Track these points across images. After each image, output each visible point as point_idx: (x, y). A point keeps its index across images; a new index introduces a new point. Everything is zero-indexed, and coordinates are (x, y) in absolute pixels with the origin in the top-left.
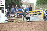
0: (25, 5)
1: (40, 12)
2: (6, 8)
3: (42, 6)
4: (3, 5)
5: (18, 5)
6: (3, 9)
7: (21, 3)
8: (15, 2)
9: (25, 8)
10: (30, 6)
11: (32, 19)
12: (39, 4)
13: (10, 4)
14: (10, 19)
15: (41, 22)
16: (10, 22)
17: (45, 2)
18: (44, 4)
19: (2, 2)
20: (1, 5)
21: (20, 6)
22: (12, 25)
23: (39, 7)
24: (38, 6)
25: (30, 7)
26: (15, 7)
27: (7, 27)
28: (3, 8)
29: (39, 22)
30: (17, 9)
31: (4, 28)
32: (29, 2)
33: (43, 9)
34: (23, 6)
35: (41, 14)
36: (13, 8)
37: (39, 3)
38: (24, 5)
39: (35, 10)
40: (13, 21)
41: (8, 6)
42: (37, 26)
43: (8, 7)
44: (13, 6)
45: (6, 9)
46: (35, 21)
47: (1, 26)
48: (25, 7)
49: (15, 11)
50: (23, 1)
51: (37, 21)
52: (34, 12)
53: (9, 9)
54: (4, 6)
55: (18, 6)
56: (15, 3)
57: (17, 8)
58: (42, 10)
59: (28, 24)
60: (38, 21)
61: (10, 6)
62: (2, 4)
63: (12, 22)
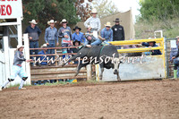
0: (98, 20)
1: (154, 44)
2: (25, 31)
3: (161, 23)
4: (15, 20)
5: (69, 17)
6: (16, 32)
7: (82, 9)
8: (61, 7)
9: (99, 28)
10: (117, 21)
11: (126, 74)
12: (151, 14)
13: (40, 14)
14: (41, 71)
15: (157, 83)
16: (42, 85)
17: (174, 7)
18: (171, 13)
19: (9, 6)
20: (7, 17)
21: (78, 21)
22: (50, 96)
23: (151, 28)
24: (145, 20)
25: (116, 26)
26: (61, 26)
27: (30, 102)
28: (14, 29)
29: (152, 84)
30: (69, 33)
31: (18, 107)
32: (113, 7)
33: (167, 33)
34: (92, 23)
35: (158, 52)
36: (52, 31)
37: (151, 10)
38: (95, 17)
39: (137, 36)
40: (51, 81)
41: (34, 21)
42: (142, 101)
43: (33, 26)
44: (52, 21)
45: (26, 35)
46: (137, 81)
47: (5, 101)
48: (96, 26)
49: (60, 42)
50: (91, 4)
51: (145, 80)
52: (131, 46)
53: (35, 34)
54: (19, 22)
55: (69, 24)
56: (61, 11)
57: (66, 30)
58: (164, 39)
59: (109, 92)
60: (148, 80)
61: (41, 21)
62: (9, 14)
63: (47, 84)
